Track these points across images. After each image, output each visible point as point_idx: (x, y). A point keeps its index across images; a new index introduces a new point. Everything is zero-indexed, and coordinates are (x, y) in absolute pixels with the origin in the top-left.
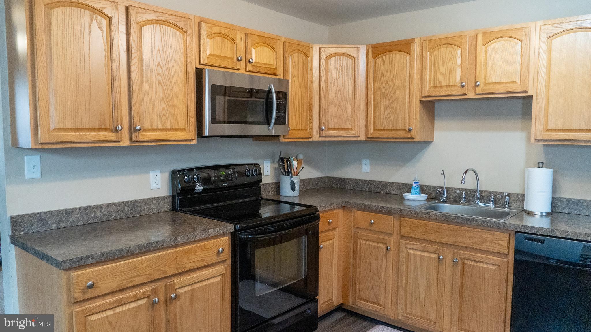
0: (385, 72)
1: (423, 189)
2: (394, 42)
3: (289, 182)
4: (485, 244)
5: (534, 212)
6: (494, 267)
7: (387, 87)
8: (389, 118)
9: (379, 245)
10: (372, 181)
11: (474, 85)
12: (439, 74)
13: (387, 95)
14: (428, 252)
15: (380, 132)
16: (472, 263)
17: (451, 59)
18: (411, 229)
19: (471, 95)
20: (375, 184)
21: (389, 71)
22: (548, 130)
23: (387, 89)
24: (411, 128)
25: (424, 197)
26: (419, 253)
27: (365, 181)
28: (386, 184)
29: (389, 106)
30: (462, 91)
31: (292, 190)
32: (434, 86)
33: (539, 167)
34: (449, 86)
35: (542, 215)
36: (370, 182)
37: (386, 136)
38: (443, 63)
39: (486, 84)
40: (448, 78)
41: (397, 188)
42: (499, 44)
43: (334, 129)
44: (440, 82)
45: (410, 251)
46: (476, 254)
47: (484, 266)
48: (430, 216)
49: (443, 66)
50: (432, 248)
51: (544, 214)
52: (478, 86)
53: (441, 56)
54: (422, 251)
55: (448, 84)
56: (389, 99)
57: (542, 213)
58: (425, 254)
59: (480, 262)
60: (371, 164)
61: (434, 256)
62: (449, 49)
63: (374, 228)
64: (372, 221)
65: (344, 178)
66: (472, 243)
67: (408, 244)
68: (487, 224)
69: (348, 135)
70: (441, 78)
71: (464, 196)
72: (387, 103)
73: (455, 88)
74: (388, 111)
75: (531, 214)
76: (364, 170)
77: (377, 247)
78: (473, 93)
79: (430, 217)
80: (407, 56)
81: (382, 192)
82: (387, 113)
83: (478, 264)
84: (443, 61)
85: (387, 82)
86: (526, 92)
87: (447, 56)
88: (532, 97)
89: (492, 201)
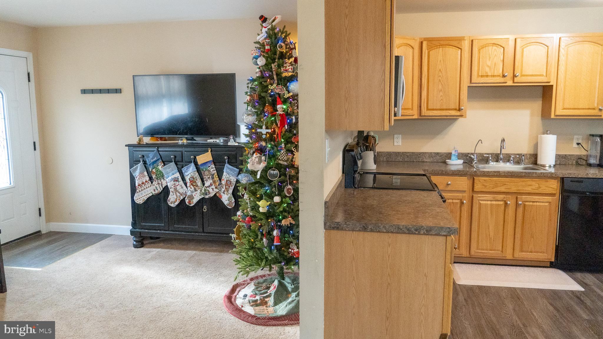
0: (439, 61)
1: (461, 156)
2: (446, 37)
3: (373, 157)
4: (540, 189)
5: (545, 165)
6: (547, 204)
7: (441, 74)
8: (442, 100)
9: (454, 201)
10: (405, 152)
11: (512, 75)
12: (486, 66)
13: (440, 81)
14: (496, 201)
15: (433, 111)
16: (531, 203)
17: (496, 55)
18: (483, 185)
19: (510, 83)
20: (408, 155)
21: (442, 61)
22: (564, 109)
23: (440, 76)
24: (463, 108)
25: (461, 162)
26: (489, 202)
27: (398, 153)
28: (419, 154)
29: (441, 90)
30: (502, 80)
31: (375, 164)
32: (481, 76)
33: (547, 134)
34: (494, 75)
35: (550, 166)
36: (404, 154)
37: (439, 115)
38: (490, 58)
39: (522, 75)
40: (493, 70)
41: (429, 157)
42: (532, 47)
44: (486, 73)
45: (482, 202)
46: (534, 197)
47: (540, 204)
49: (489, 60)
50: (501, 197)
51: (552, 166)
52: (516, 77)
53: (488, 53)
54: (491, 201)
55: (493, 75)
58: (494, 203)
59: (536, 202)
60: (402, 138)
61: (501, 203)
62: (494, 48)
63: (449, 188)
64: (449, 183)
66: (532, 189)
67: (479, 197)
69: (409, 114)
70: (487, 69)
71: (490, 158)
72: (440, 87)
73: (499, 78)
74: (441, 94)
75: (544, 166)
76: (395, 144)
77: (453, 203)
78: (512, 82)
79: (500, 174)
80: (459, 50)
81: (415, 161)
82: (440, 96)
83: (535, 204)
84: (489, 57)
85: (440, 70)
86: (549, 82)
87: (493, 53)
88: (552, 86)
89: (512, 160)
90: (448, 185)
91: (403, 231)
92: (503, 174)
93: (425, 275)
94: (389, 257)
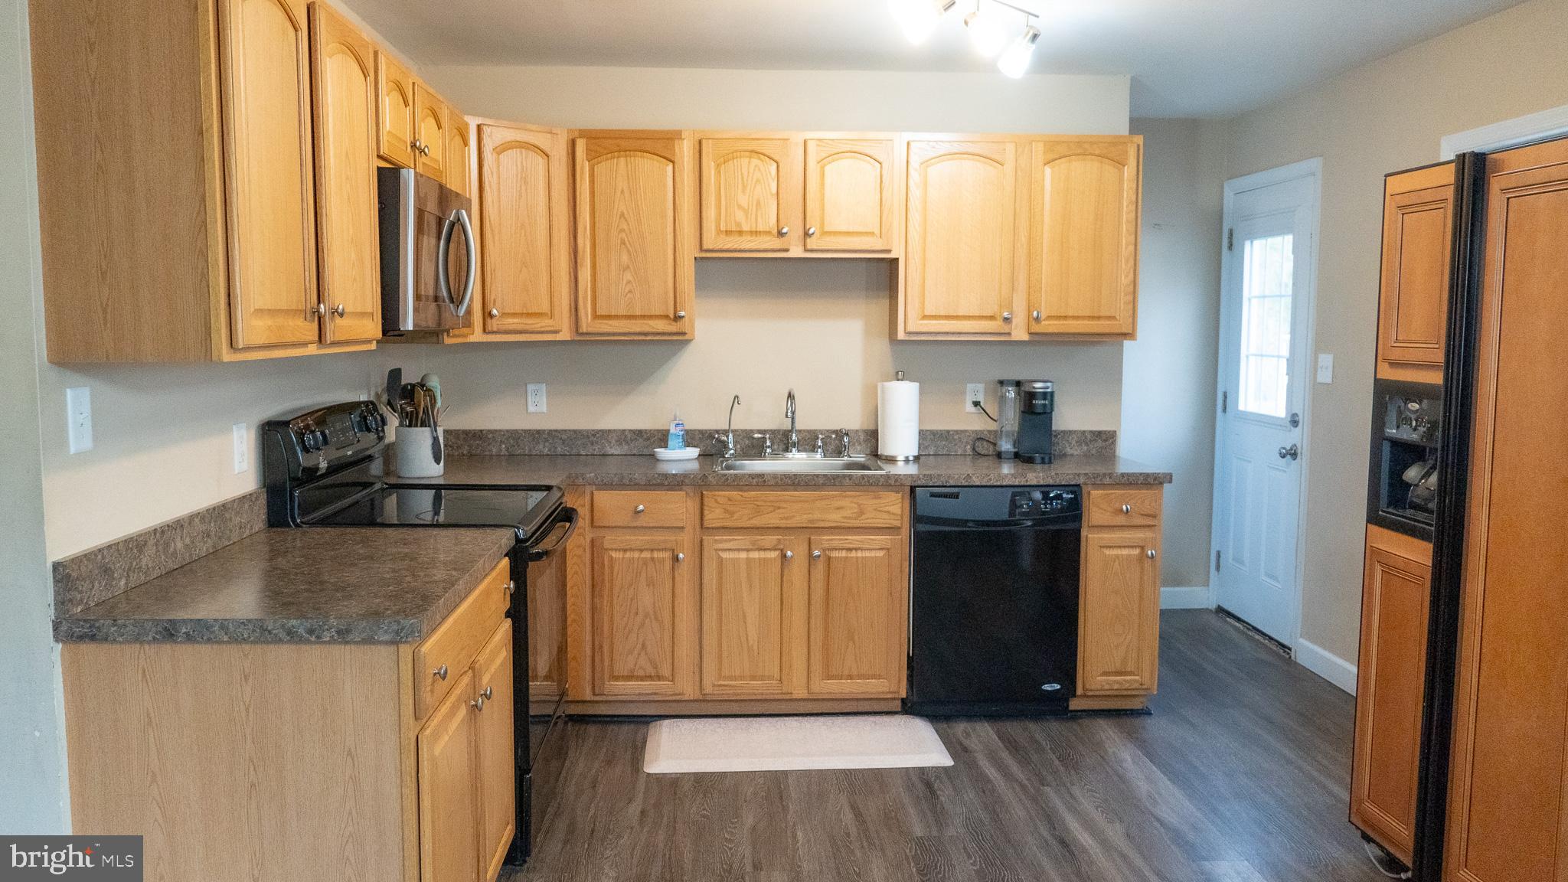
0: (618, 193)
1: (691, 438)
2: (633, 131)
3: (429, 442)
4: (863, 517)
5: (895, 457)
6: (881, 554)
7: (624, 226)
8: (630, 292)
9: (656, 555)
10: (556, 431)
11: (801, 233)
12: (736, 207)
13: (623, 243)
14: (760, 549)
15: (611, 322)
16: (844, 554)
17: (758, 181)
18: (726, 511)
19: (796, 252)
20: (564, 437)
21: (627, 194)
22: (925, 317)
23: (623, 230)
24: (682, 313)
25: (693, 452)
26: (743, 555)
27: (538, 432)
28: (594, 435)
29: (628, 267)
30: (777, 243)
31: (435, 461)
32: (726, 231)
33: (898, 380)
34: (756, 232)
35: (907, 460)
36: (553, 434)
37: (627, 330)
38: (744, 187)
39: (825, 233)
40: (753, 216)
41: (619, 442)
42: (844, 164)
43: (514, 315)
44: (738, 224)
45: (724, 555)
46: (850, 537)
47: (864, 555)
48: (765, 481)
49: (743, 192)
50: (771, 539)
51: (911, 458)
52: (810, 236)
53: (740, 173)
54: (748, 550)
55: (754, 229)
56: (628, 251)
57: (907, 457)
58: (755, 555)
59: (856, 549)
60: (549, 394)
61: (774, 554)
62: (755, 161)
63: (642, 521)
64: (641, 507)
65: (481, 431)
66: (845, 518)
67: (721, 541)
68: (869, 481)
69: (541, 327)
70: (740, 216)
71: (768, 444)
72: (625, 258)
73: (767, 238)
74: (628, 276)
75: (891, 460)
76: (531, 409)
77: (652, 559)
78: (801, 248)
80: (667, 165)
81: (582, 452)
82: (625, 282)
83: (853, 554)
84: (743, 183)
85: (622, 215)
86: (889, 251)
87: (751, 175)
88: (896, 260)
89: (820, 447)
90: (637, 512)
91: (276, 635)
92: (772, 482)
93: (349, 753)
94: (247, 710)
